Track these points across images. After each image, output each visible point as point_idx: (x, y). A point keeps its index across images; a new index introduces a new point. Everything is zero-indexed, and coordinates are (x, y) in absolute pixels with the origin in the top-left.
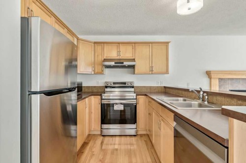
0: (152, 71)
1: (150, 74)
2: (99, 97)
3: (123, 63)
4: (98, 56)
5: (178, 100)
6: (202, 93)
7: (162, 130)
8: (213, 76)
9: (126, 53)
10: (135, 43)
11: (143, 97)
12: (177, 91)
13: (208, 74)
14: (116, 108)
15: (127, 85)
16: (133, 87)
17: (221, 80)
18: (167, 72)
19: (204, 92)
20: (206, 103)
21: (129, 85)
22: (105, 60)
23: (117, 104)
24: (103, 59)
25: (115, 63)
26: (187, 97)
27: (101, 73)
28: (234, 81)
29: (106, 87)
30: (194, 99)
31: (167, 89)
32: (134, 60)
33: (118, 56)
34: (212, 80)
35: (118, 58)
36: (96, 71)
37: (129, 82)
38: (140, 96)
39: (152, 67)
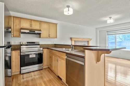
0: (50, 36)
1: (48, 38)
2: (19, 51)
3: (34, 31)
4: (16, 25)
5: (63, 49)
6: (72, 46)
7: (59, 62)
8: (73, 40)
9: (36, 26)
10: (41, 21)
11: (46, 49)
12: (61, 46)
13: (71, 39)
14: (31, 56)
15: (35, 44)
16: (39, 45)
17: (75, 41)
18: (56, 37)
19: (73, 45)
20: (73, 49)
21: (37, 44)
22: (21, 29)
23: (31, 54)
24: (20, 28)
25: (30, 31)
26: (66, 48)
27: (19, 36)
28: (78, 42)
29: (22, 45)
30: (69, 48)
31: (56, 45)
32: (40, 30)
33: (30, 27)
34: (72, 41)
35: (31, 28)
36: (15, 35)
37: (37, 42)
38: (44, 49)
39: (50, 35)
